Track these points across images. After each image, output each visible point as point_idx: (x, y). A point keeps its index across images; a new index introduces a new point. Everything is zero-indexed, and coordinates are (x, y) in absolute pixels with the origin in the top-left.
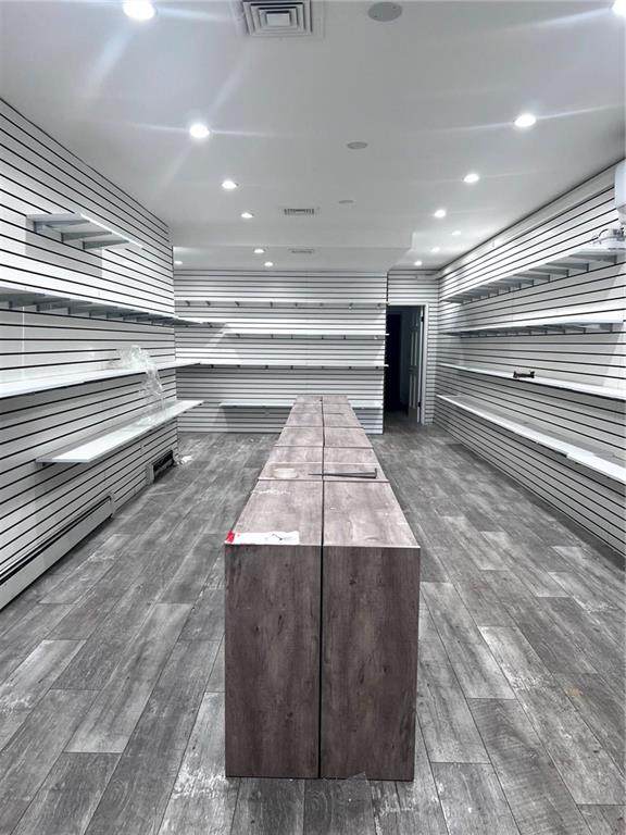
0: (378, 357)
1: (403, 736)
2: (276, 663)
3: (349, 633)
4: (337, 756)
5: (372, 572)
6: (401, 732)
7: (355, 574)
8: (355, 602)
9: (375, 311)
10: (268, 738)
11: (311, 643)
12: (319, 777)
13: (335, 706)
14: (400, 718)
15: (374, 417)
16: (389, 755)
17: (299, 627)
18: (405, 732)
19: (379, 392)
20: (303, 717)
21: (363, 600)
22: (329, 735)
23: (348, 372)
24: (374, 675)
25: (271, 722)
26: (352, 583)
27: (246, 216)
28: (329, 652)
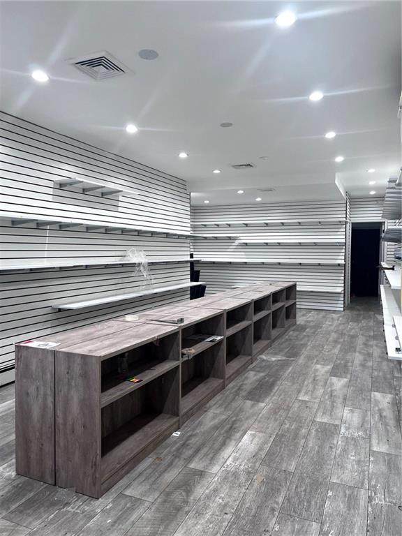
0: (340, 257)
1: (93, 469)
2: (36, 413)
3: (67, 401)
4: (62, 474)
5: (77, 368)
6: (92, 467)
7: (69, 368)
8: (69, 383)
9: (339, 226)
10: (33, 456)
11: (50, 405)
12: (55, 485)
13: (62, 444)
14: (91, 458)
15: (337, 299)
16: (87, 479)
17: (45, 395)
18: (94, 467)
19: (340, 281)
20: (48, 447)
21: (73, 384)
22: (60, 461)
23: (318, 267)
24: (79, 430)
25: (34, 447)
26: (68, 373)
27: (217, 172)
28: (58, 411)
